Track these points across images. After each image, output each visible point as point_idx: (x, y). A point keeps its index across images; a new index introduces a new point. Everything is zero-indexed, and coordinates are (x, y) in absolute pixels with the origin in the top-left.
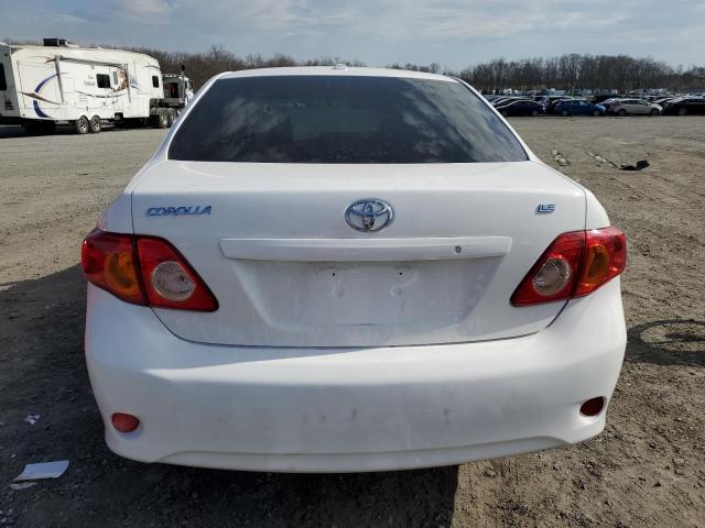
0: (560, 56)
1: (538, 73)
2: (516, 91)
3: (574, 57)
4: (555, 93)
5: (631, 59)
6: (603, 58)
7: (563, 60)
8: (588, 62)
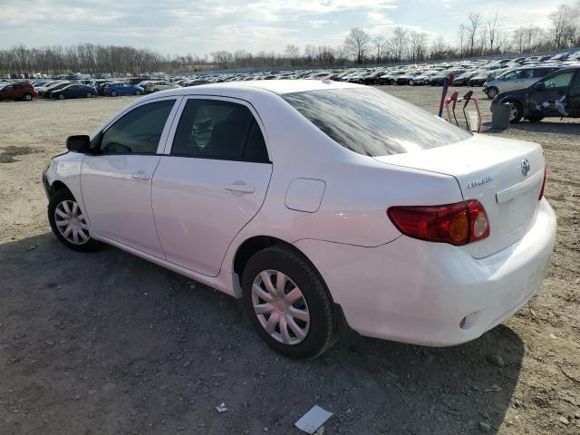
0: (77, 45)
1: (60, 59)
2: (45, 75)
3: (90, 47)
4: (82, 77)
5: (133, 50)
6: (113, 48)
7: (80, 48)
8: (102, 51)
